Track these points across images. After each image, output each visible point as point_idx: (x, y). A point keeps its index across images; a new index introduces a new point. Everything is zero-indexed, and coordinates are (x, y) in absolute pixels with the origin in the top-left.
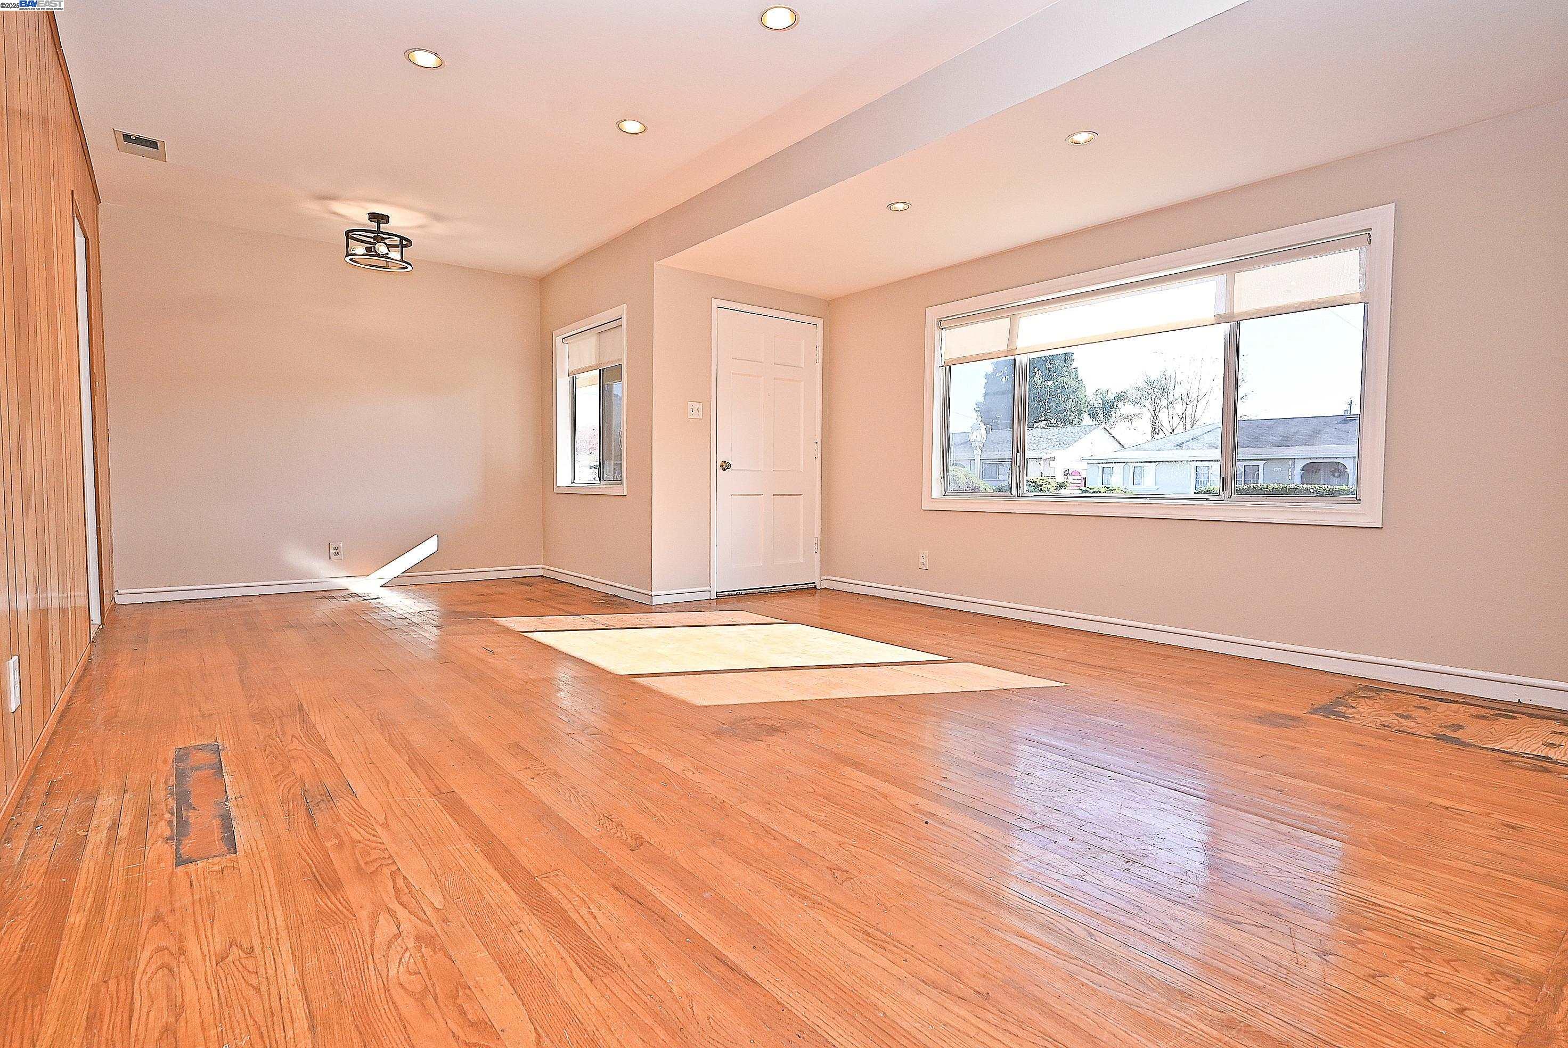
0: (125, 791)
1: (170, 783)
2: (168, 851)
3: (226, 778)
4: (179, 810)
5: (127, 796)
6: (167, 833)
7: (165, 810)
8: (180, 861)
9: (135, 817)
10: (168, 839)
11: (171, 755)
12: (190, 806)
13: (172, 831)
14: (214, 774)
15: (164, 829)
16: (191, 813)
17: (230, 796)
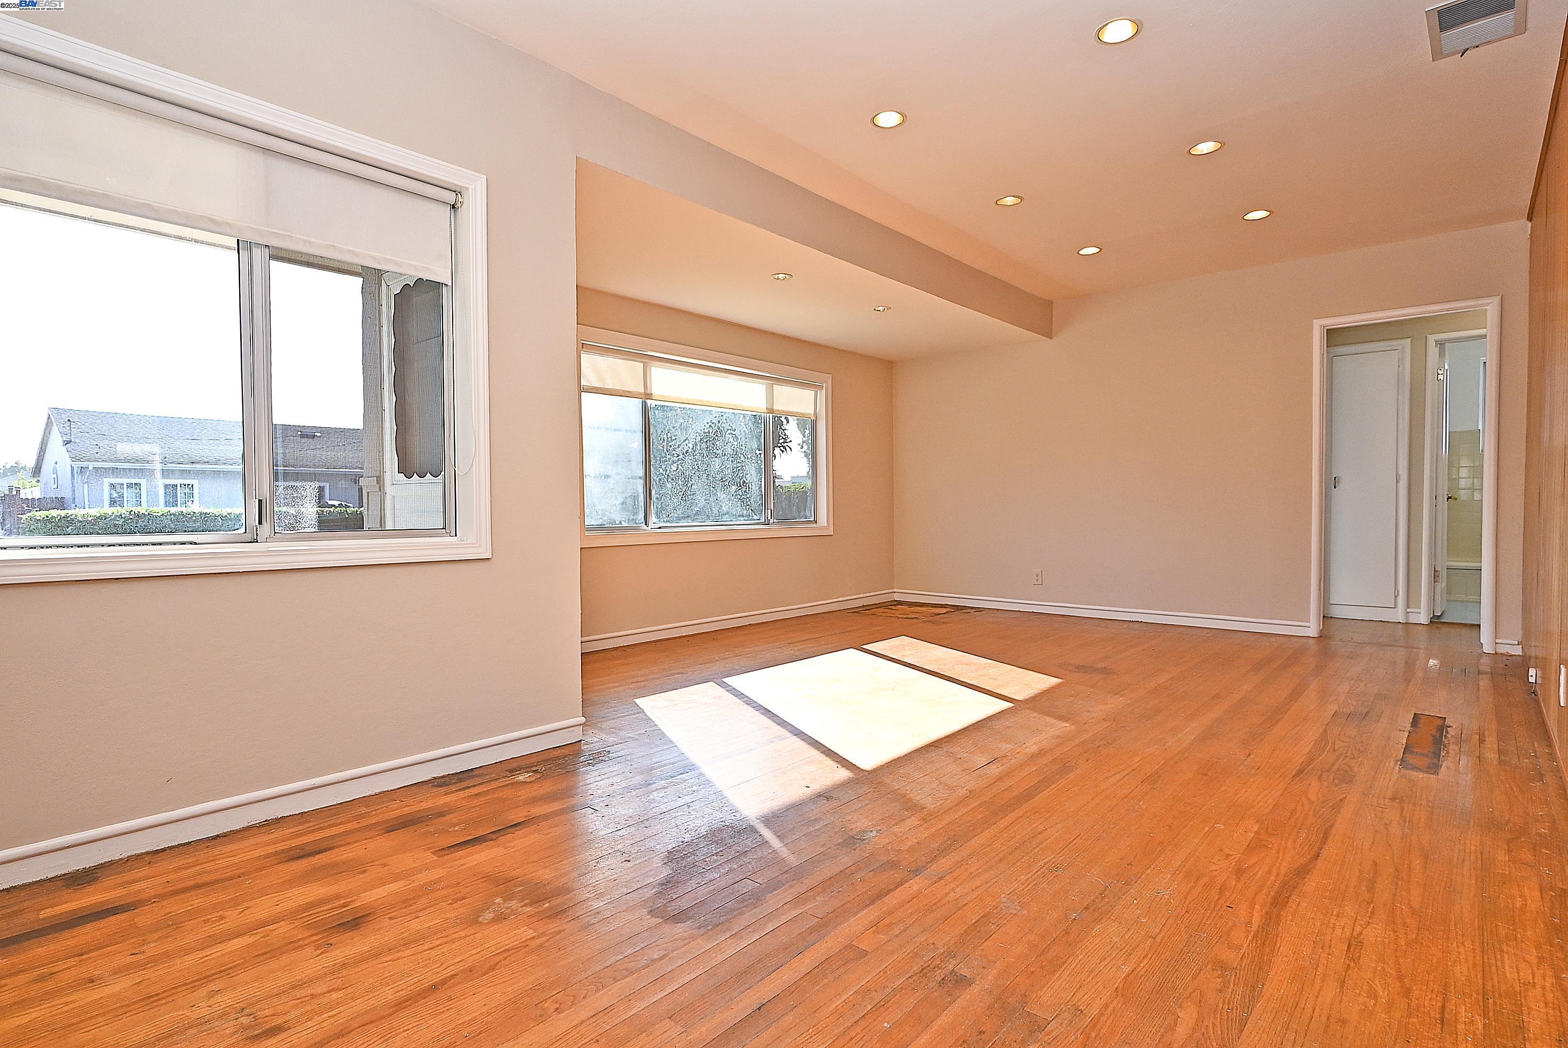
1: (1445, 751)
2: (1448, 723)
3: (1404, 742)
4: (1441, 737)
6: (1449, 730)
7: (1450, 739)
8: (1443, 719)
9: (1469, 742)
10: (1449, 728)
11: (1442, 770)
12: (1433, 736)
13: (1446, 729)
14: (1412, 748)
15: (1452, 731)
16: (1434, 733)
17: (1406, 734)
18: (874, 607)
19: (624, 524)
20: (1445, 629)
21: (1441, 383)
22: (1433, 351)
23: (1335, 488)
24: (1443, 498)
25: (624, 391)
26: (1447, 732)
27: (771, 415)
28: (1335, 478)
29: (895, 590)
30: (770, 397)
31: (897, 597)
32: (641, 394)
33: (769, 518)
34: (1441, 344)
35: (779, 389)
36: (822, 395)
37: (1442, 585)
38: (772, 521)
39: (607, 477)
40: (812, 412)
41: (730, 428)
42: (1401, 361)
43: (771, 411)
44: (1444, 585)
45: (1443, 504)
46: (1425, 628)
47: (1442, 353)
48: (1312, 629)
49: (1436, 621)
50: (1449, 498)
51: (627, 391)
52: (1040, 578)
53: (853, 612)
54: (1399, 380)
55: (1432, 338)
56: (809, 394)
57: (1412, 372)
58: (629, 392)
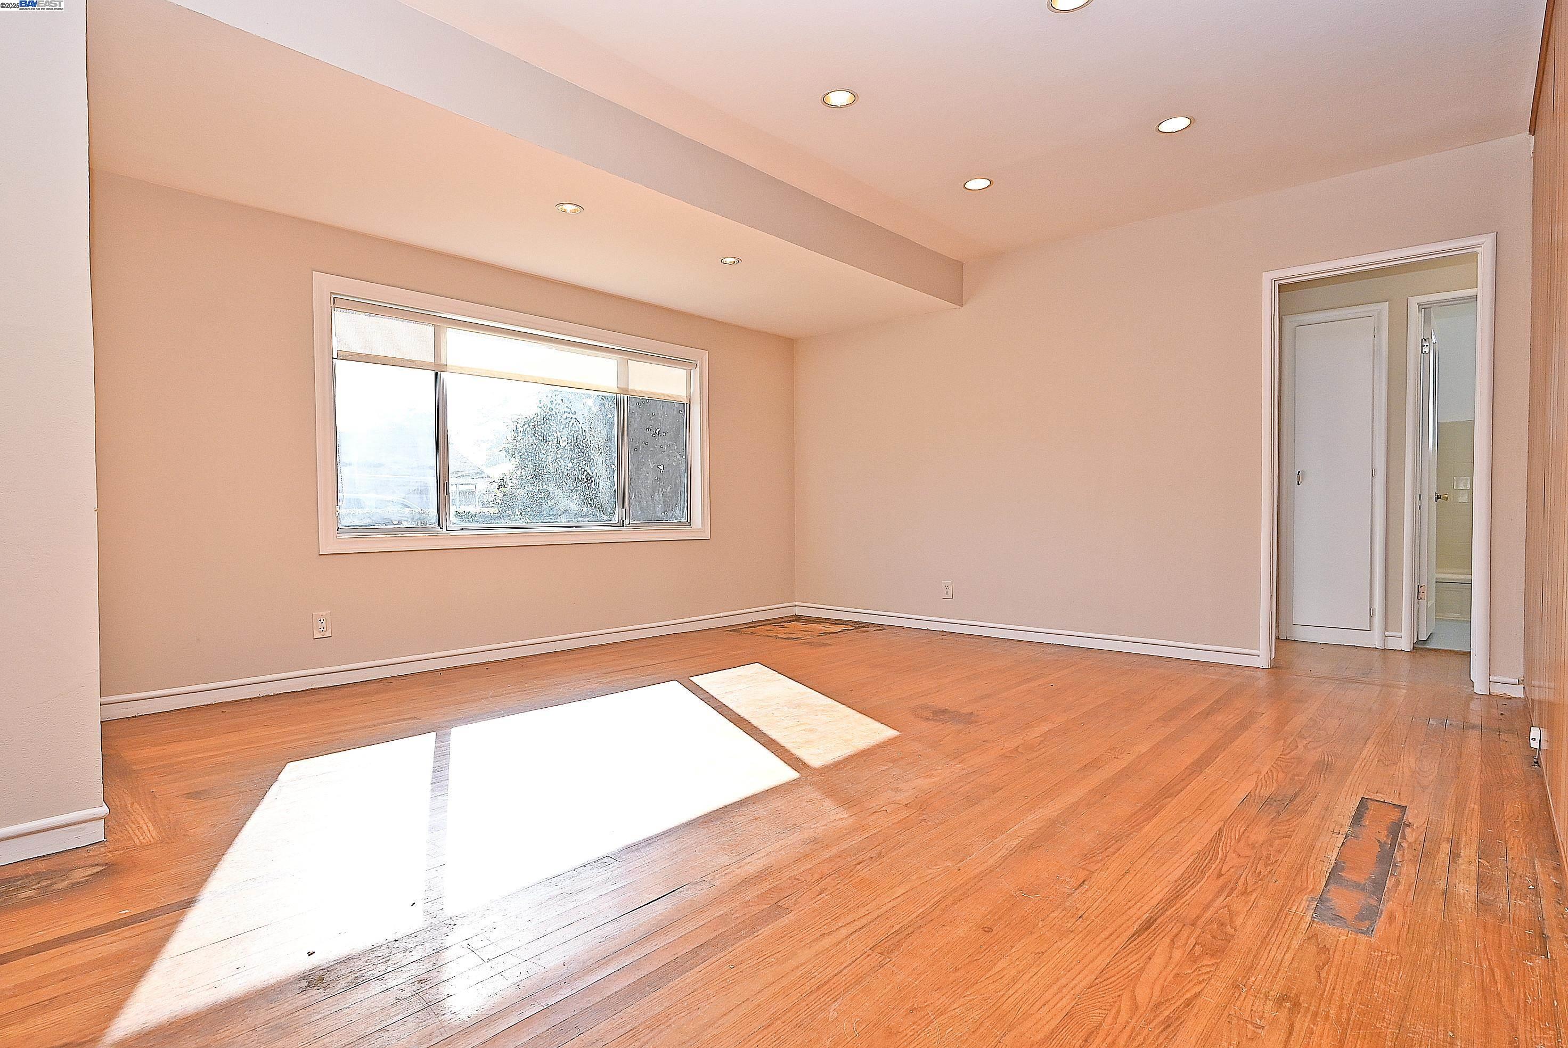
0: (1445, 893)
1: (1393, 879)
2: (1409, 817)
3: (1333, 858)
4: (1393, 846)
5: (1442, 885)
6: (1408, 830)
7: (1406, 852)
8: (1403, 809)
9: (1435, 858)
10: (1408, 826)
11: (1381, 924)
12: (1382, 845)
13: (1403, 831)
14: (1343, 869)
15: (1410, 835)
16: (1383, 839)
17: (1341, 839)
18: (760, 624)
19: (405, 525)
20: (1431, 658)
21: (1426, 356)
22: (1415, 316)
23: (1299, 484)
24: (1430, 498)
25: (402, 359)
26: (1404, 837)
27: (625, 396)
28: (1299, 472)
29: (797, 603)
30: (623, 373)
31: (798, 611)
32: (430, 364)
33: (624, 519)
34: (1425, 308)
35: (636, 367)
36: (695, 374)
37: (1429, 601)
38: (627, 522)
39: (380, 465)
40: (684, 394)
41: (567, 410)
42: (1376, 330)
43: (625, 391)
44: (1432, 602)
45: (1430, 505)
46: (1406, 657)
47: (1427, 321)
48: (1261, 657)
49: (1419, 647)
50: (1438, 497)
51: (408, 361)
52: (950, 590)
53: (731, 631)
54: (1375, 353)
55: (1414, 302)
56: (679, 373)
57: (1389, 346)
58: (411, 361)
